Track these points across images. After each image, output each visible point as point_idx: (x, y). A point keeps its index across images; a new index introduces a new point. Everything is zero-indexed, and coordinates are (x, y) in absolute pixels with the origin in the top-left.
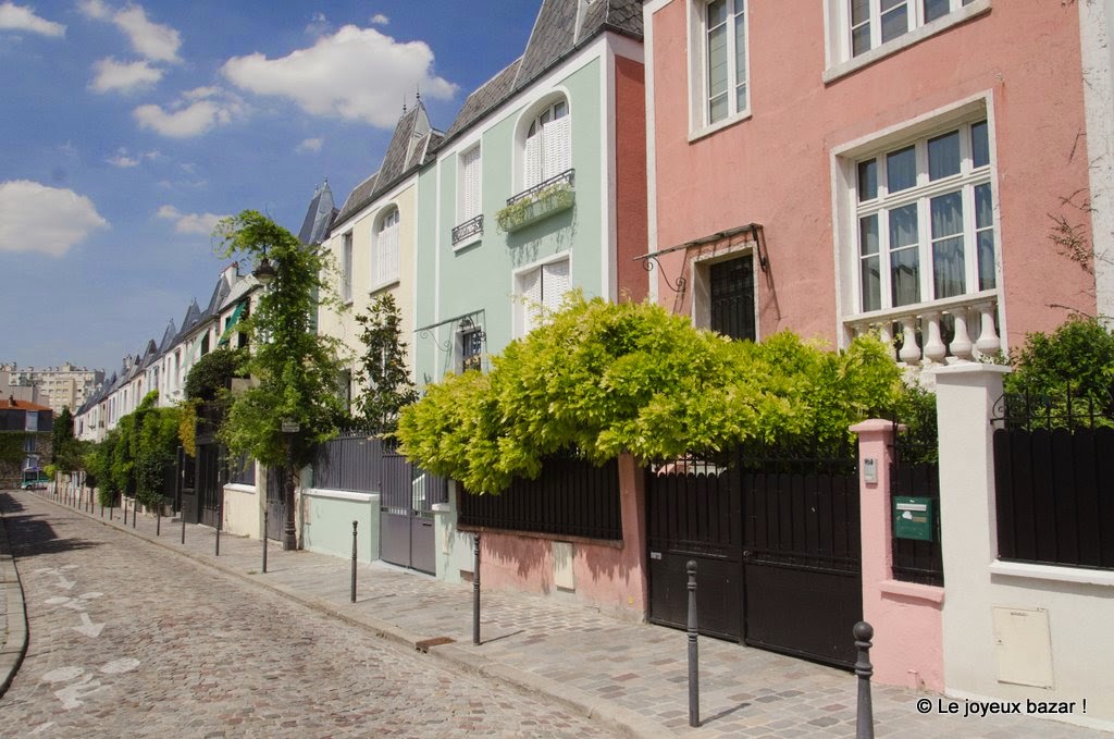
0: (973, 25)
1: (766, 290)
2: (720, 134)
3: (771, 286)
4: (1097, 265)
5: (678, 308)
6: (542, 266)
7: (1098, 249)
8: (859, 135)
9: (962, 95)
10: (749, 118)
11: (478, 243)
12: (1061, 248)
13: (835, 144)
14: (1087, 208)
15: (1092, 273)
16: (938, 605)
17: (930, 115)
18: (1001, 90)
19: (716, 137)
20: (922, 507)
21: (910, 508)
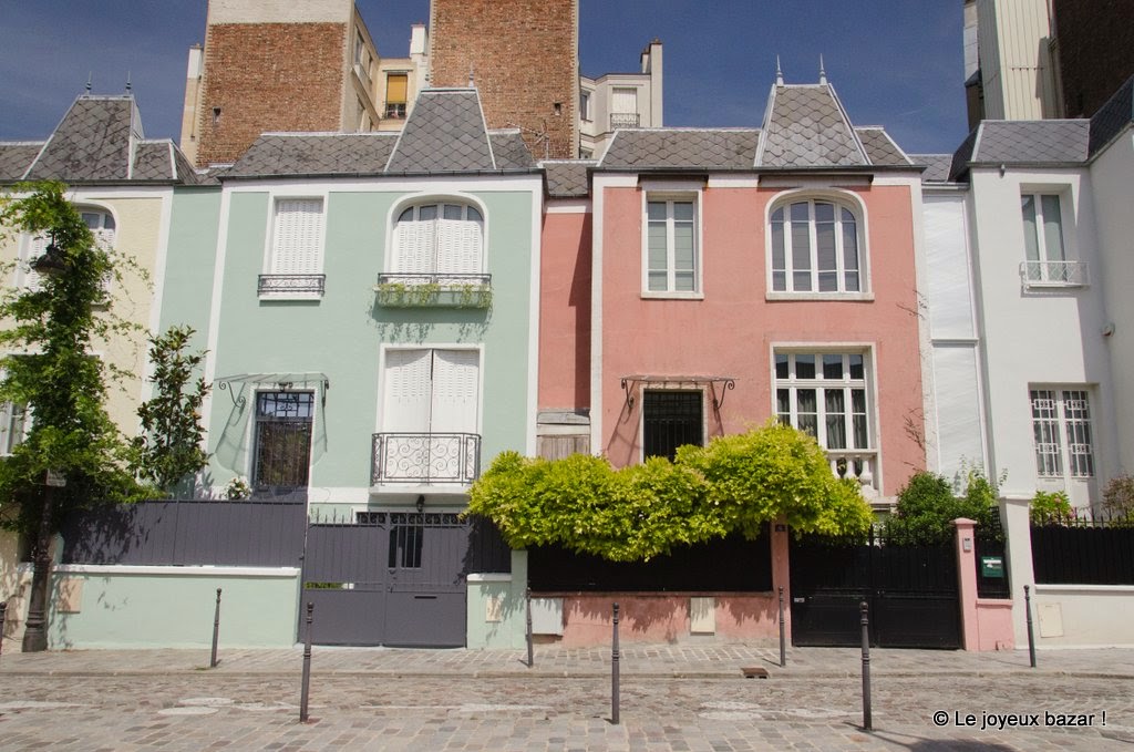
0: (863, 305)
1: (714, 421)
2: (673, 302)
3: (718, 419)
4: (927, 447)
5: (624, 420)
6: (433, 350)
7: (927, 438)
8: (790, 339)
9: (857, 339)
10: (701, 300)
11: (316, 303)
12: (910, 435)
13: (773, 339)
14: (922, 417)
15: (924, 450)
16: (1009, 607)
17: (839, 344)
18: (880, 345)
19: (667, 303)
20: (999, 562)
21: (990, 562)
